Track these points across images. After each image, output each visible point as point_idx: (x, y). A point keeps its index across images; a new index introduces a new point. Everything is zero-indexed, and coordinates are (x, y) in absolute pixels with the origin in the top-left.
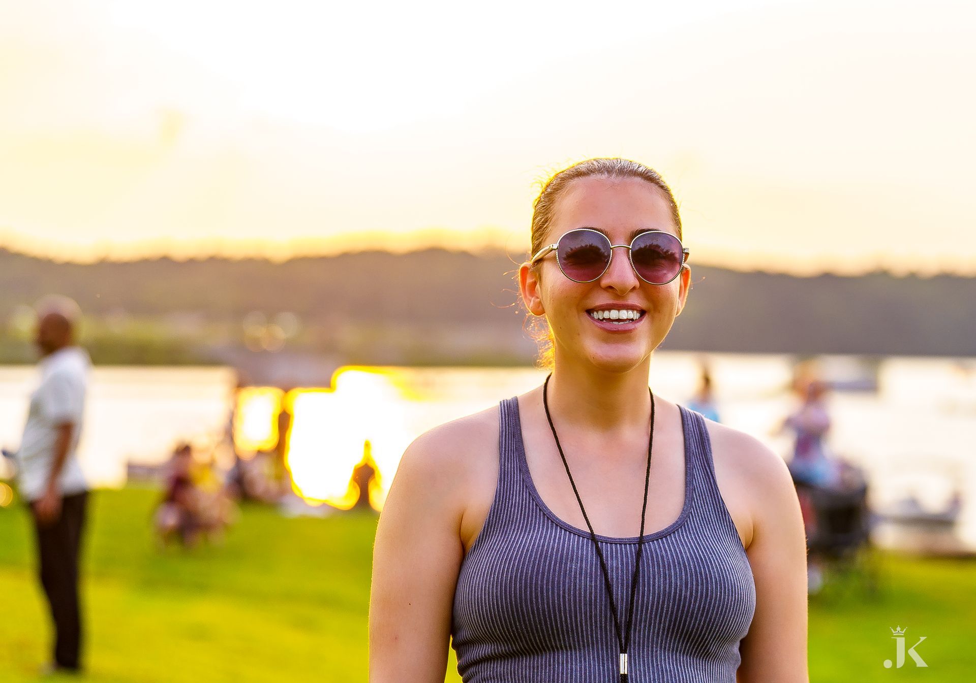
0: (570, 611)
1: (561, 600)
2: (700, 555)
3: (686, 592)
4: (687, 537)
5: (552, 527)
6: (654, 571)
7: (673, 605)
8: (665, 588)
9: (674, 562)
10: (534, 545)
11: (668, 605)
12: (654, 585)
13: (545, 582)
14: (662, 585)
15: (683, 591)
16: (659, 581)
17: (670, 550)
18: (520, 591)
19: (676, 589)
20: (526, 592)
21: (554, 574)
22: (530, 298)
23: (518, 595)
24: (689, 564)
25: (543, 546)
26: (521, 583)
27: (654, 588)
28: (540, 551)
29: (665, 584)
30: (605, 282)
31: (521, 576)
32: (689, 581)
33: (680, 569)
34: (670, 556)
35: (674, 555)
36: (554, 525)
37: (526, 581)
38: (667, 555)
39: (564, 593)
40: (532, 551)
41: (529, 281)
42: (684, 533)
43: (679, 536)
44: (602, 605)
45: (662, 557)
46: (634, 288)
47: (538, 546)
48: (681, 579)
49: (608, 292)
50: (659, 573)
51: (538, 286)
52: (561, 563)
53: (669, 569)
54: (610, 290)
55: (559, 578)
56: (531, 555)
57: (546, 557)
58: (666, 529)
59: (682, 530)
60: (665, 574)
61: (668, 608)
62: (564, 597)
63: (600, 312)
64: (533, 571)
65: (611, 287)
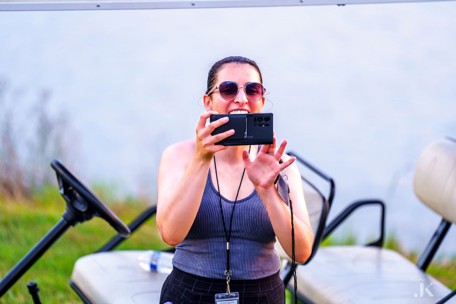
0: (216, 225)
1: (214, 221)
2: (260, 206)
3: (255, 219)
4: (257, 198)
5: (213, 192)
6: (245, 212)
7: (251, 224)
8: (248, 218)
9: (251, 208)
10: (206, 200)
11: (249, 224)
12: (245, 217)
13: (209, 214)
14: (247, 217)
15: (254, 219)
16: (246, 216)
17: (251, 204)
18: (200, 217)
19: (252, 218)
20: (202, 217)
21: (212, 212)
22: (207, 107)
23: (199, 218)
24: (256, 209)
25: (210, 200)
26: (201, 214)
27: (245, 218)
28: (208, 202)
29: (248, 217)
30: (236, 100)
31: (201, 211)
32: (256, 215)
33: (253, 211)
34: (250, 206)
35: (252, 206)
36: (214, 192)
37: (202, 213)
38: (249, 206)
39: (215, 219)
40: (206, 202)
41: (207, 100)
42: (256, 197)
43: (254, 198)
44: (227, 224)
45: (248, 206)
46: (247, 103)
47: (208, 201)
48: (253, 215)
49: (237, 104)
50: (246, 213)
51: (211, 103)
52: (215, 207)
53: (250, 211)
54: (238, 104)
55: (214, 213)
56: (205, 204)
57: (210, 205)
58: (250, 196)
59: (255, 196)
60: (248, 213)
61: (249, 225)
62: (215, 220)
63: (234, 112)
64: (205, 210)
65: (238, 102)
